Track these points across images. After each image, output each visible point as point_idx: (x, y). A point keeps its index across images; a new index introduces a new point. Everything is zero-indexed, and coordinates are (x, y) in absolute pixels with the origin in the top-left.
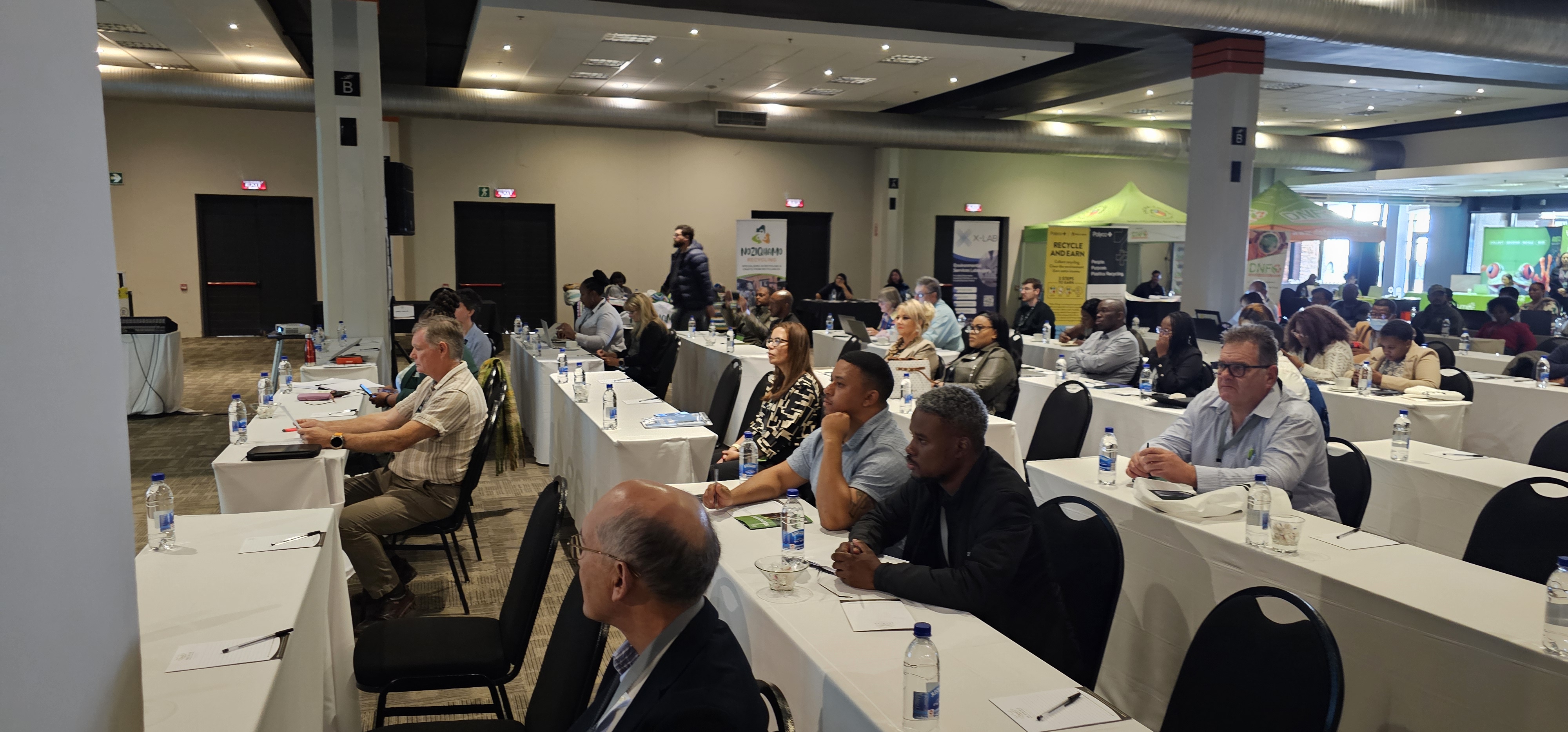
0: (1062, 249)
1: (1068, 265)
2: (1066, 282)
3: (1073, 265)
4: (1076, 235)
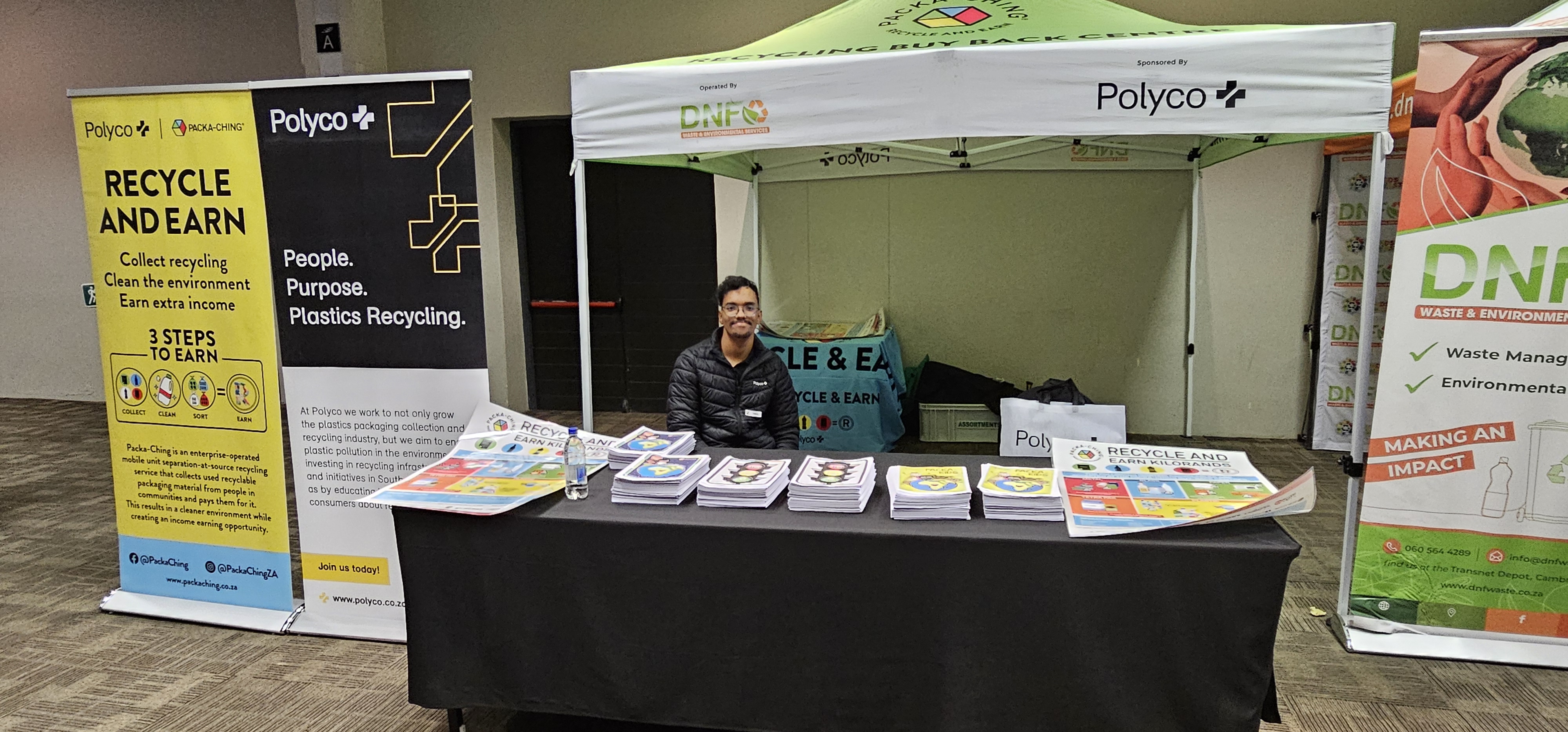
0: (143, 201)
1: (183, 274)
2: (184, 353)
3: (201, 273)
4: (194, 128)
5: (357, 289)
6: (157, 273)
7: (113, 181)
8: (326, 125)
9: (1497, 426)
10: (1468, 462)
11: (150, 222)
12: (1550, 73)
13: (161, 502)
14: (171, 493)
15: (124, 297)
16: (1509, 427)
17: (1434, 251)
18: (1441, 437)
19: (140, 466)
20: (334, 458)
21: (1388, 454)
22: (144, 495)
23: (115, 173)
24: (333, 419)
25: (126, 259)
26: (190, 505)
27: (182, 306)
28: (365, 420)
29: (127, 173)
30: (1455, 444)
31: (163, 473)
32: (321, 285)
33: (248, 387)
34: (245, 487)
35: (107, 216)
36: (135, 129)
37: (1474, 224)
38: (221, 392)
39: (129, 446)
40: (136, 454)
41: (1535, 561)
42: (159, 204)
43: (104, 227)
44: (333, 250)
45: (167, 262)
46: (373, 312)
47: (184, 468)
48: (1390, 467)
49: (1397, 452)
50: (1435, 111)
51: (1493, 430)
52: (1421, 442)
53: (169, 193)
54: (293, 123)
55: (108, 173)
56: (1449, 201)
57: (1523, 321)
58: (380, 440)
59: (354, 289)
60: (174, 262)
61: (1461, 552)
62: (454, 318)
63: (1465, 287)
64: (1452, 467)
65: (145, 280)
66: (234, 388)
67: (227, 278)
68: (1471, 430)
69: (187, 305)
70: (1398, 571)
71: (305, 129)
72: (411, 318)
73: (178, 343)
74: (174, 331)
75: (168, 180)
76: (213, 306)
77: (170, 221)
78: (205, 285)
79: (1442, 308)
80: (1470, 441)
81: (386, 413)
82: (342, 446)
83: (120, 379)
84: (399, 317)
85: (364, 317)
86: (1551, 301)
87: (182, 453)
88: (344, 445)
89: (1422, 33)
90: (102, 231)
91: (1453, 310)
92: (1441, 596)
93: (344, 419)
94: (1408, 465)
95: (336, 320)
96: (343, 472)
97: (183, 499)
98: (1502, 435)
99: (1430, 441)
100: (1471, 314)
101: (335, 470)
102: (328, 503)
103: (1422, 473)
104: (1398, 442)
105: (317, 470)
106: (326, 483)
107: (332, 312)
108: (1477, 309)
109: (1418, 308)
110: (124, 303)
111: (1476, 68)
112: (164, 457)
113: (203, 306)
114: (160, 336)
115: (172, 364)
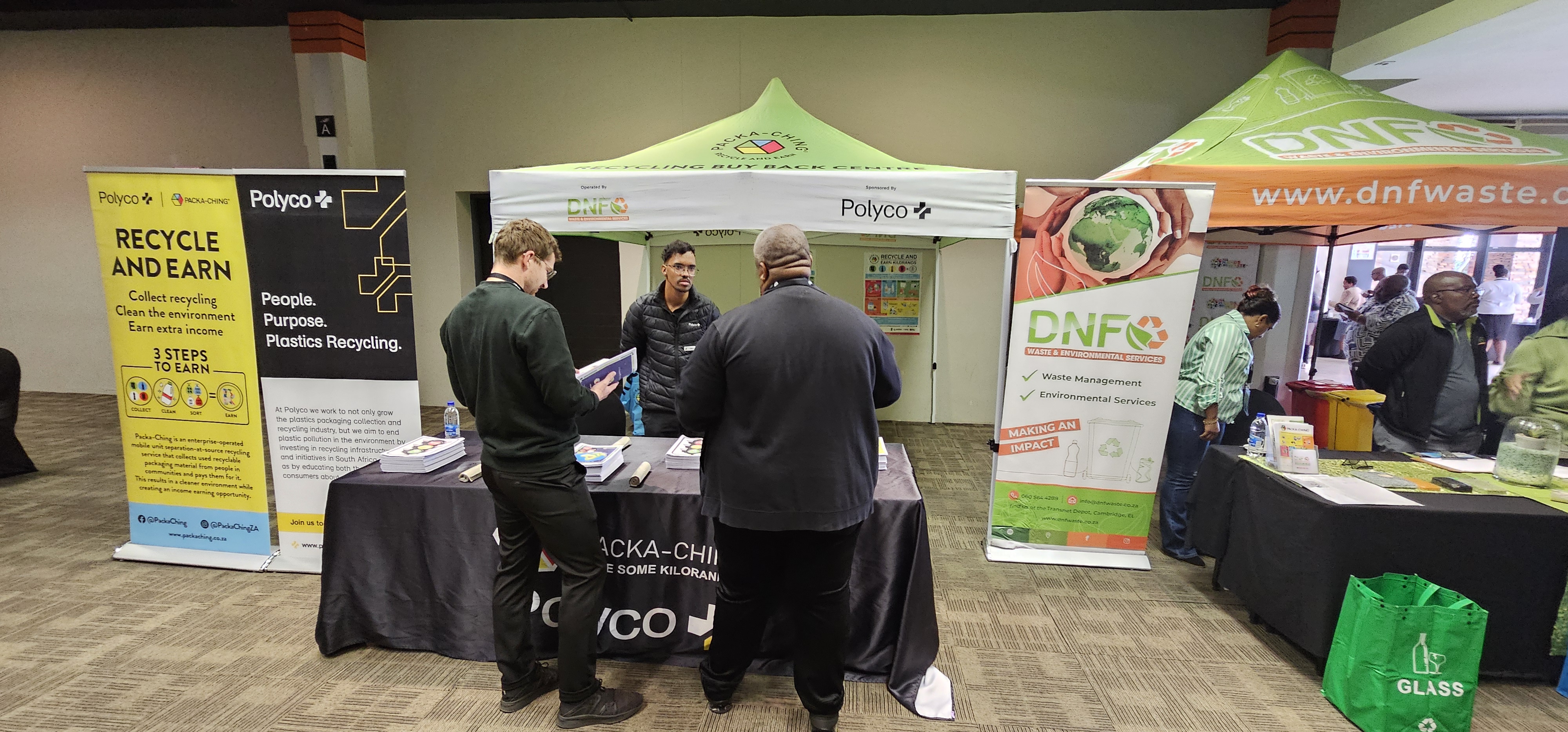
0: (148, 252)
1: (181, 308)
2: (182, 367)
3: (195, 308)
4: (190, 200)
5: (318, 322)
6: (159, 306)
7: (123, 237)
8: (295, 204)
9: (1071, 421)
10: (1056, 444)
11: (153, 268)
12: (1095, 209)
13: (164, 477)
14: (172, 470)
15: (132, 324)
16: (1077, 421)
17: (1035, 314)
18: (1041, 428)
19: (146, 450)
20: (302, 443)
21: (1012, 438)
22: (150, 472)
23: (124, 231)
24: (301, 415)
25: (134, 295)
26: (188, 479)
27: (180, 331)
28: (326, 416)
29: (134, 231)
30: (1049, 432)
31: (165, 455)
32: (291, 319)
33: (234, 391)
34: (232, 465)
35: (118, 262)
36: (141, 199)
37: (1056, 298)
38: (212, 395)
39: (137, 435)
40: (142, 441)
41: (1094, 502)
42: (162, 255)
43: (115, 271)
44: (301, 294)
45: (168, 299)
46: (332, 339)
47: (183, 452)
48: (1012, 446)
49: (1016, 437)
50: (1035, 229)
51: (1069, 424)
52: (1030, 431)
53: (169, 248)
54: (268, 201)
55: (119, 231)
56: (1043, 283)
57: (1083, 358)
58: (337, 431)
59: (316, 322)
60: (173, 299)
61: (1053, 498)
62: (393, 344)
63: (1052, 337)
64: (1046, 446)
65: (150, 312)
66: (222, 393)
67: (216, 312)
68: (1057, 423)
69: (184, 331)
70: (1018, 511)
71: (278, 206)
72: (361, 344)
73: (177, 359)
74: (174, 350)
75: (168, 238)
76: (205, 332)
77: (170, 268)
78: (199, 316)
79: (1040, 349)
80: (1057, 430)
81: (342, 412)
82: (307, 435)
83: (129, 385)
84: (351, 343)
85: (324, 342)
86: (1098, 346)
87: (181, 440)
88: (310, 434)
89: (1027, 180)
90: (114, 274)
91: (1046, 350)
92: (1043, 525)
93: (309, 415)
94: (1022, 445)
95: (303, 344)
96: (310, 453)
97: (182, 474)
98: (1074, 427)
99: (1034, 430)
100: (1056, 353)
101: (303, 452)
102: (297, 476)
103: (1030, 450)
104: (1017, 431)
105: (289, 453)
106: (295, 462)
107: (300, 338)
108: (1059, 350)
109: (1026, 349)
110: (132, 328)
111: (1055, 205)
112: (166, 443)
113: (197, 331)
114: (162, 353)
115: (172, 374)
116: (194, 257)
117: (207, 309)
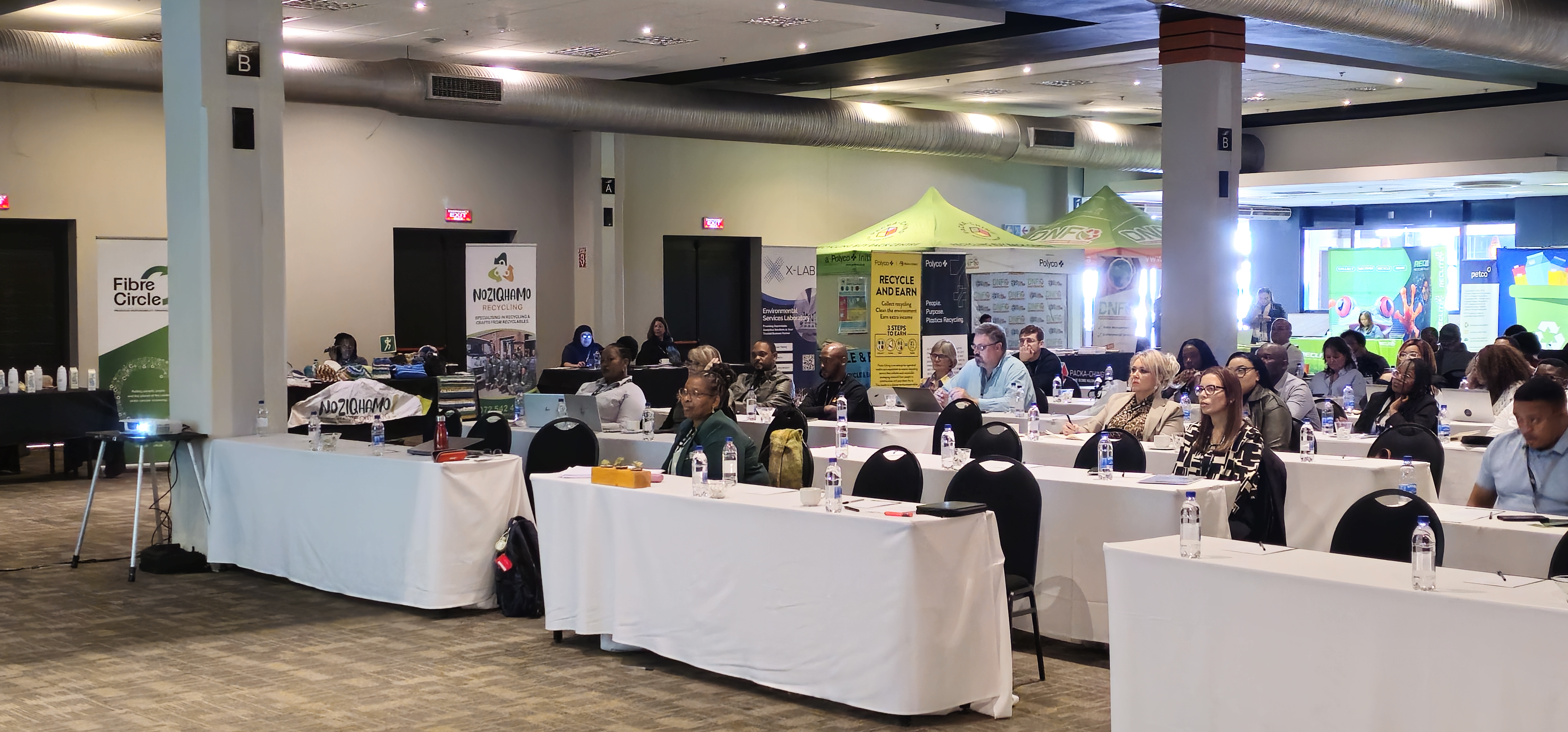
0: (890, 285)
1: (898, 308)
2: (897, 333)
3: (904, 308)
4: (905, 264)
5: (941, 312)
6: (891, 308)
7: (883, 279)
11: (891, 292)
16: (1113, 344)
17: (1101, 303)
19: (881, 371)
22: (881, 381)
23: (883, 276)
25: (883, 303)
26: (895, 383)
27: (898, 318)
29: (886, 276)
33: (914, 343)
34: (911, 375)
35: (879, 289)
36: (889, 263)
38: (906, 345)
39: (878, 365)
40: (880, 367)
42: (894, 286)
43: (879, 293)
45: (894, 304)
46: (945, 319)
47: (894, 371)
53: (897, 283)
55: (881, 276)
60: (896, 304)
65: (888, 310)
66: (909, 344)
67: (912, 309)
72: (953, 320)
73: (896, 330)
74: (895, 326)
75: (897, 279)
76: (906, 318)
77: (897, 291)
78: (905, 311)
83: (878, 343)
84: (951, 320)
85: (943, 320)
95: (936, 321)
97: (893, 381)
109: (1099, 317)
110: (882, 317)
112: (888, 368)
113: (903, 318)
114: (891, 328)
115: (894, 337)
116: (905, 286)
117: (907, 308)
